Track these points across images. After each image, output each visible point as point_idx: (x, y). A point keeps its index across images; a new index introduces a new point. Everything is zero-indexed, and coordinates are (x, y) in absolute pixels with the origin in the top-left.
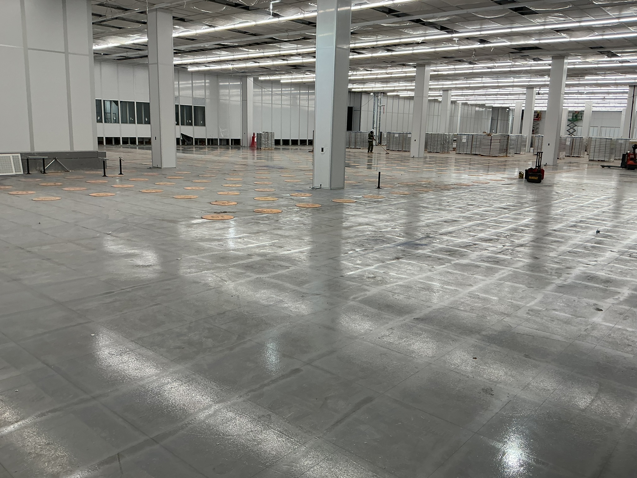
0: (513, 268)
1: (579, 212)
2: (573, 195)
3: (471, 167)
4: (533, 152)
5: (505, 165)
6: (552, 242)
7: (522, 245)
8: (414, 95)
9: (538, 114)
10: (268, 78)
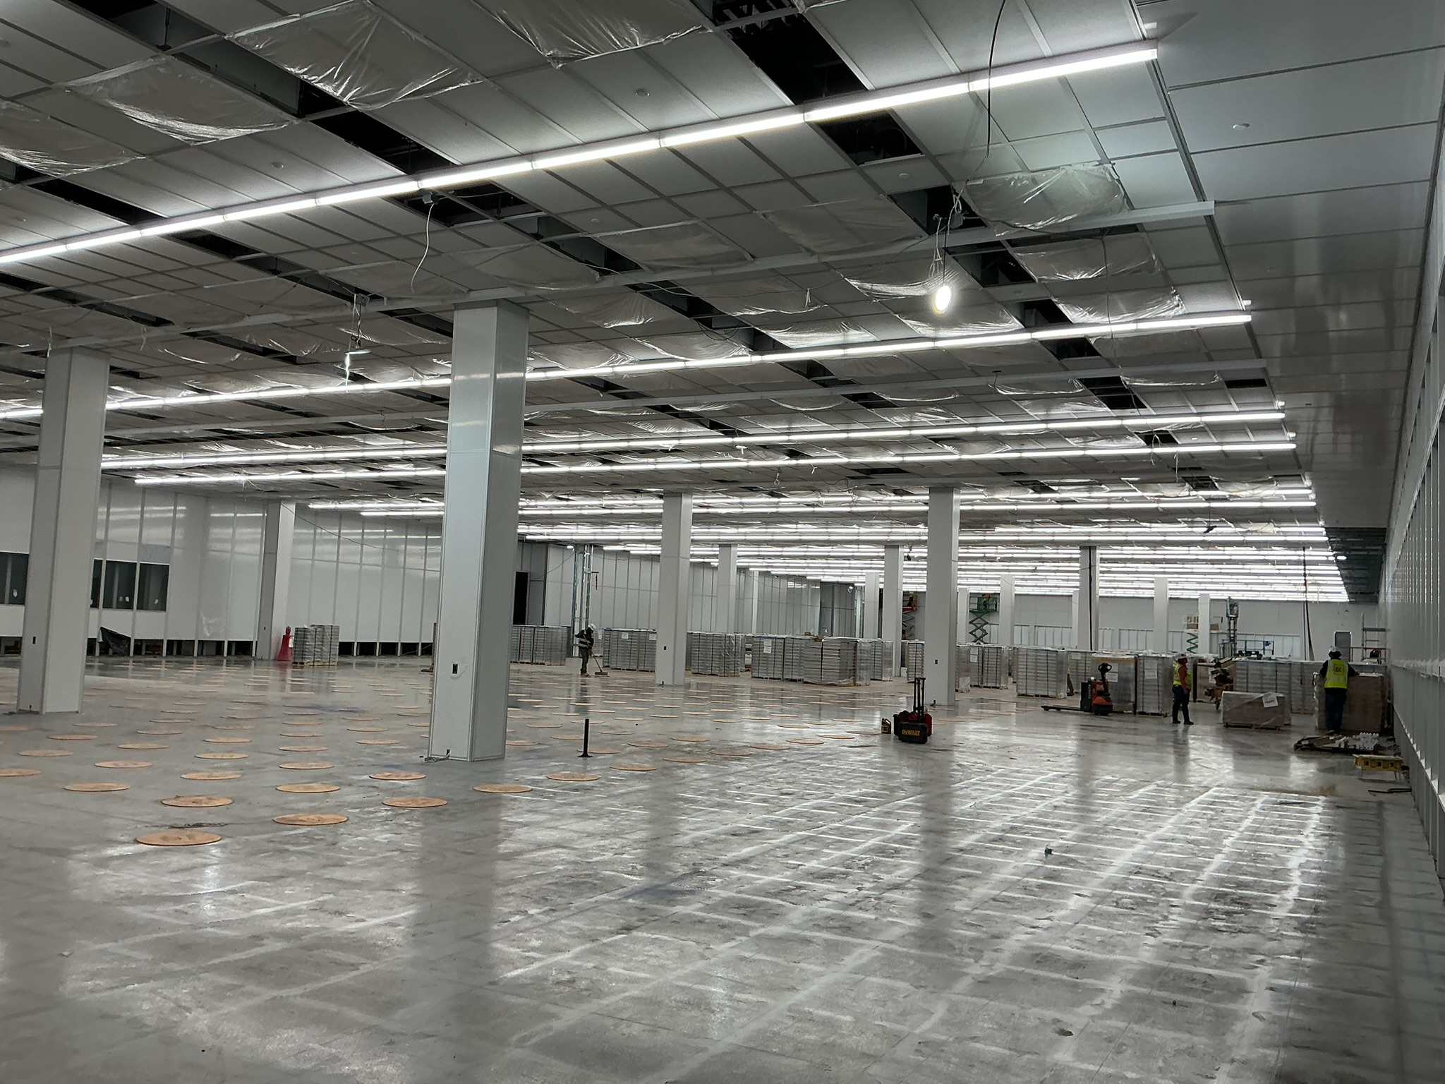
0: (882, 941)
1: (1007, 808)
2: (992, 771)
3: (784, 707)
4: (908, 677)
5: (853, 704)
6: (958, 878)
7: (896, 887)
8: (659, 552)
9: (911, 599)
10: (331, 506)
